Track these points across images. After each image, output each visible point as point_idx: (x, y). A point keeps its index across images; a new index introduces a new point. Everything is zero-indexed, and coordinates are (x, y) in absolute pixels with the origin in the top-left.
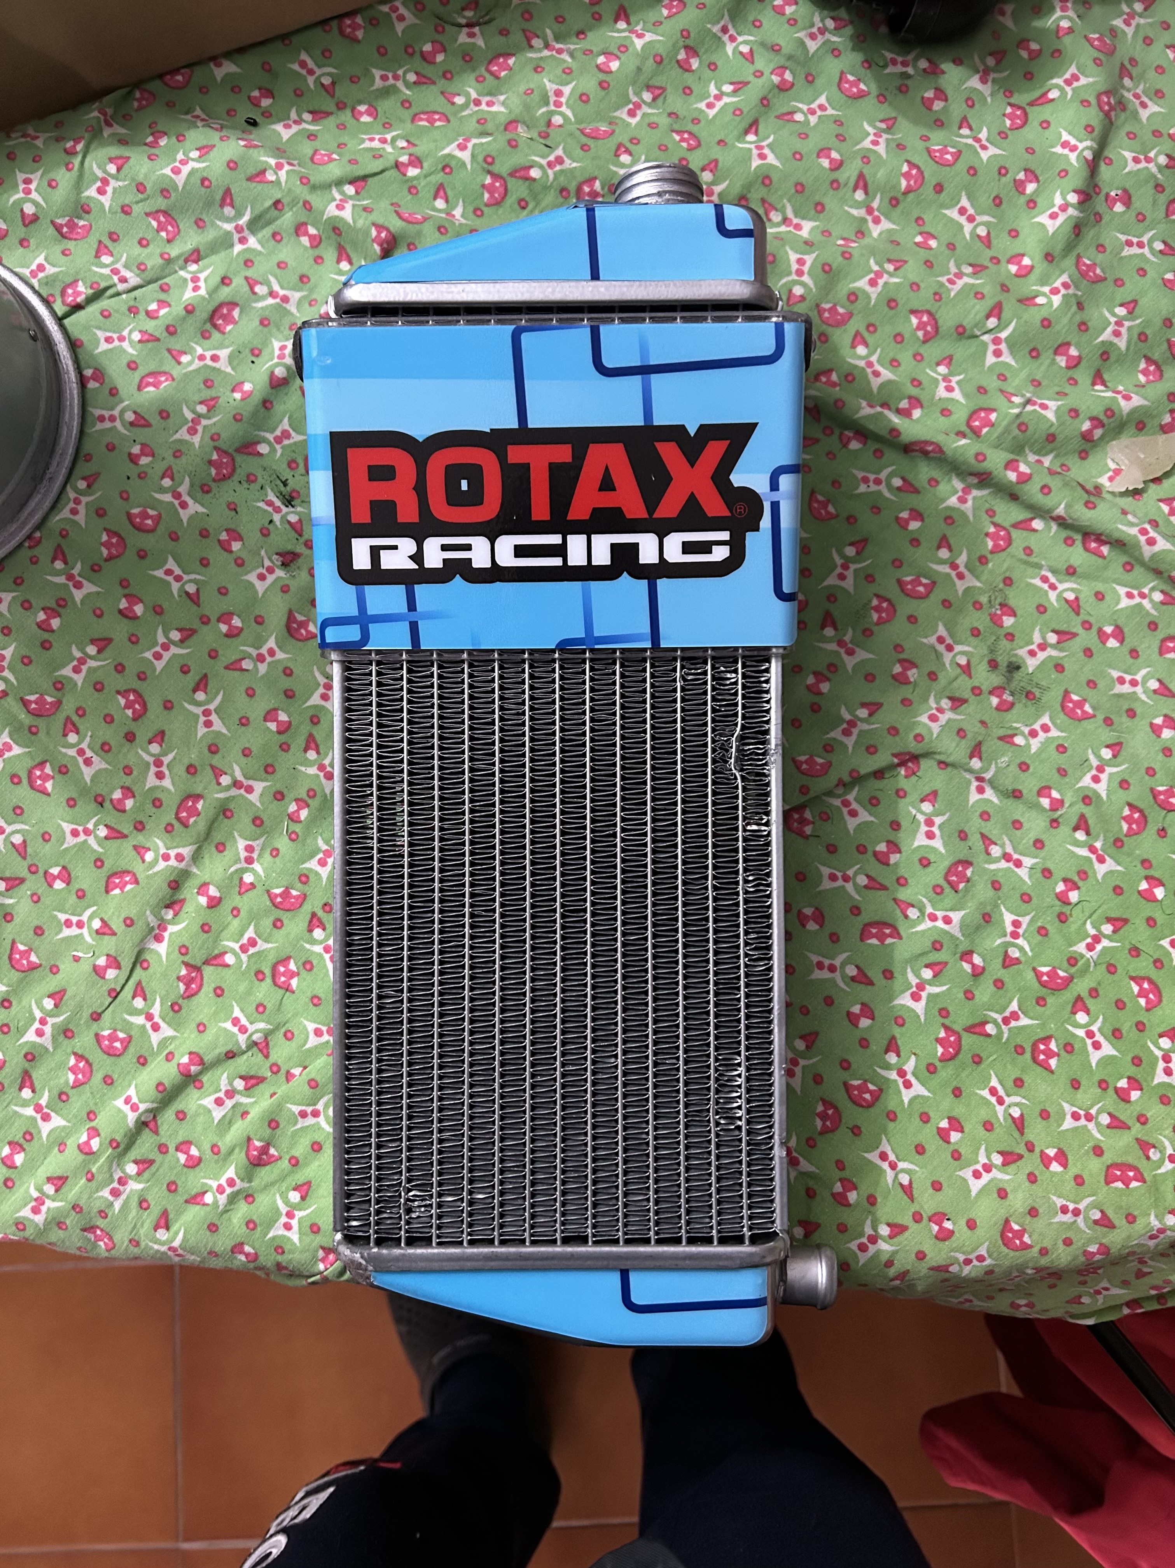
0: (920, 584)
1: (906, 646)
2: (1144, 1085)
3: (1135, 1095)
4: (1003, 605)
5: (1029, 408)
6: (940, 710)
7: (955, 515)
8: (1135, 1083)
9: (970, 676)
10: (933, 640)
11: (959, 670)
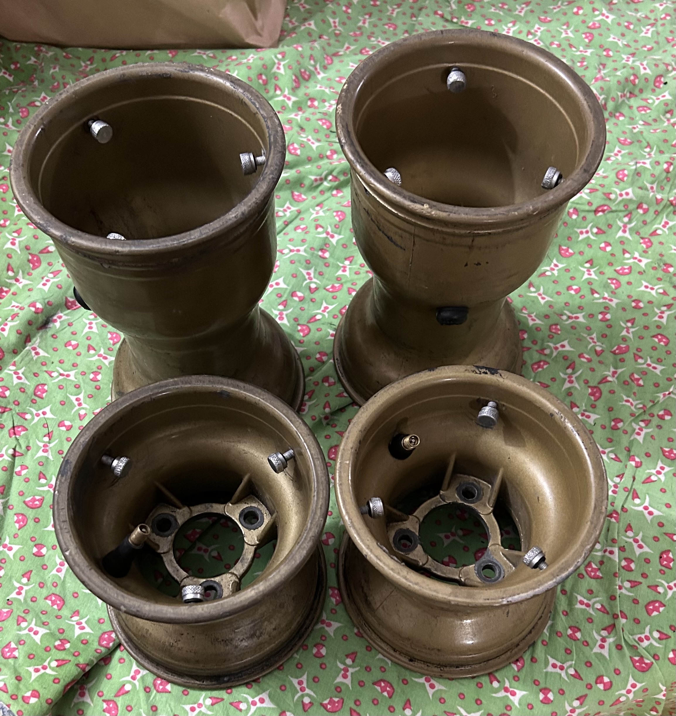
0: (625, 269)
1: (632, 294)
4: (665, 264)
5: (638, 165)
6: (663, 312)
7: (624, 240)
9: (668, 295)
10: (643, 288)
11: (662, 296)
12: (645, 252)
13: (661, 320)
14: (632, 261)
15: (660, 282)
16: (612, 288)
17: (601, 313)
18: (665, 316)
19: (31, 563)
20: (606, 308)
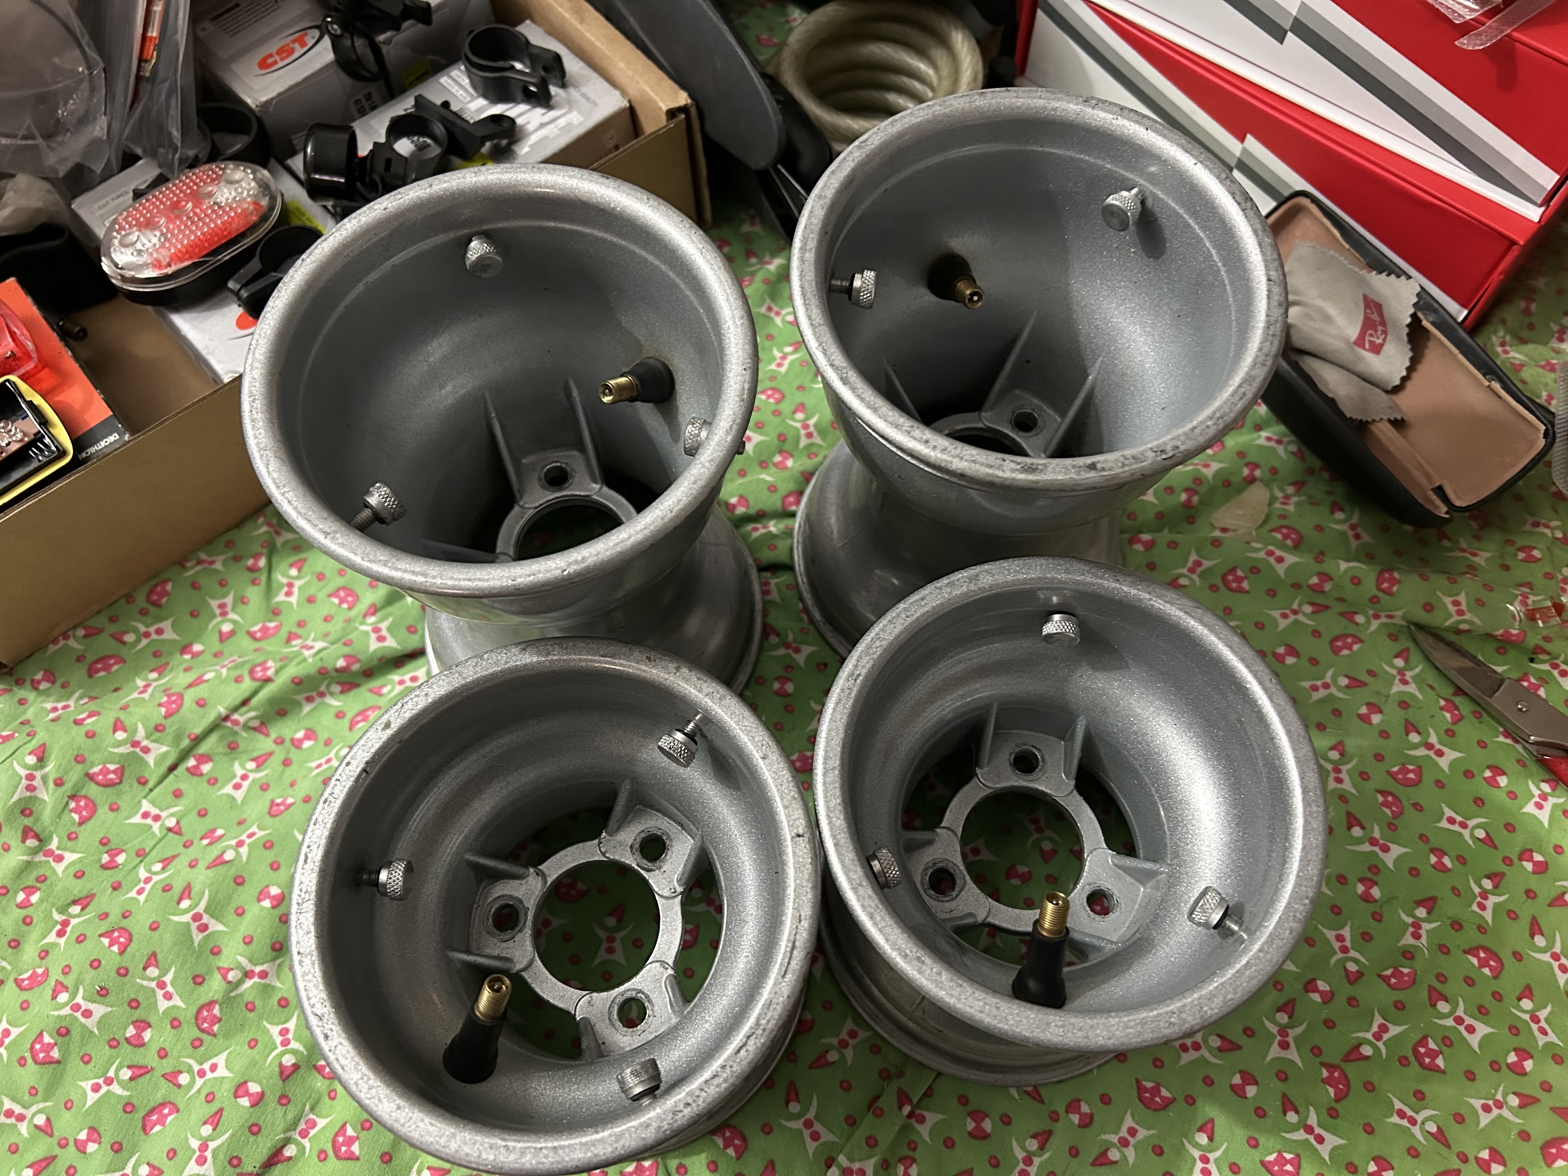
2: (1533, 1052)
3: (1528, 1065)
8: (1524, 1054)
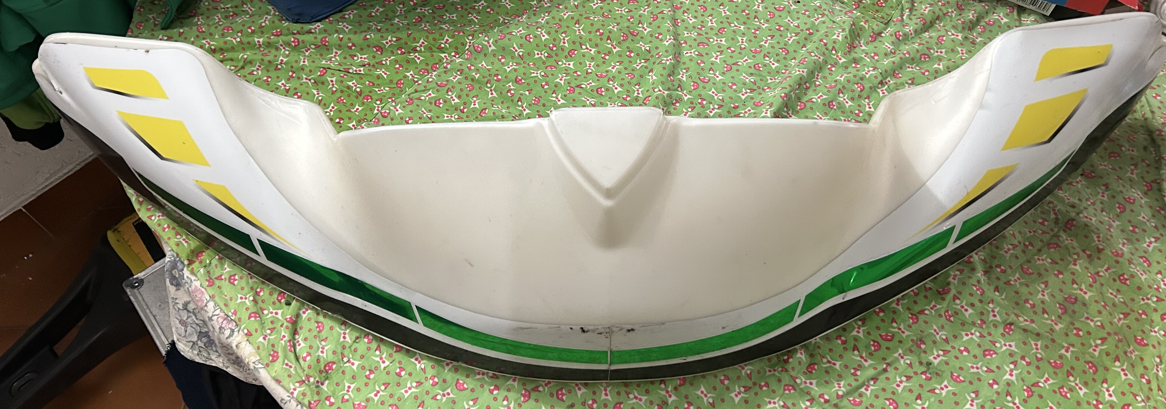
12: (910, 326)
13: (898, 388)
14: (897, 330)
15: (910, 354)
16: (871, 349)
17: (854, 369)
18: (902, 385)
19: (392, 379)
20: (859, 366)
